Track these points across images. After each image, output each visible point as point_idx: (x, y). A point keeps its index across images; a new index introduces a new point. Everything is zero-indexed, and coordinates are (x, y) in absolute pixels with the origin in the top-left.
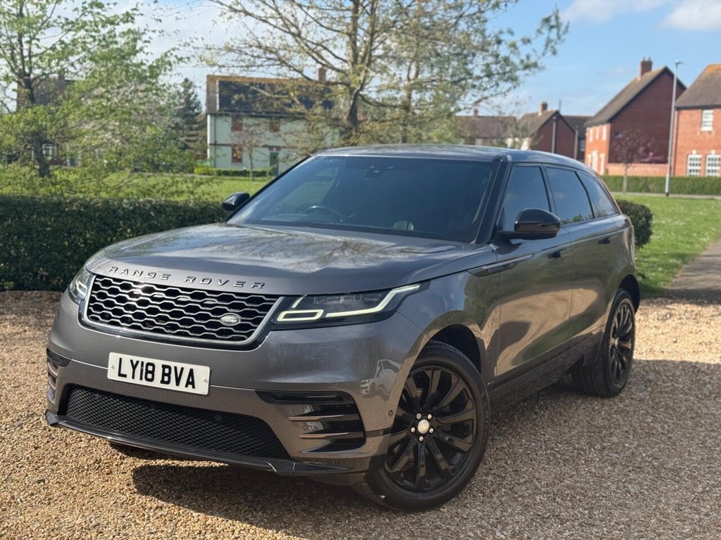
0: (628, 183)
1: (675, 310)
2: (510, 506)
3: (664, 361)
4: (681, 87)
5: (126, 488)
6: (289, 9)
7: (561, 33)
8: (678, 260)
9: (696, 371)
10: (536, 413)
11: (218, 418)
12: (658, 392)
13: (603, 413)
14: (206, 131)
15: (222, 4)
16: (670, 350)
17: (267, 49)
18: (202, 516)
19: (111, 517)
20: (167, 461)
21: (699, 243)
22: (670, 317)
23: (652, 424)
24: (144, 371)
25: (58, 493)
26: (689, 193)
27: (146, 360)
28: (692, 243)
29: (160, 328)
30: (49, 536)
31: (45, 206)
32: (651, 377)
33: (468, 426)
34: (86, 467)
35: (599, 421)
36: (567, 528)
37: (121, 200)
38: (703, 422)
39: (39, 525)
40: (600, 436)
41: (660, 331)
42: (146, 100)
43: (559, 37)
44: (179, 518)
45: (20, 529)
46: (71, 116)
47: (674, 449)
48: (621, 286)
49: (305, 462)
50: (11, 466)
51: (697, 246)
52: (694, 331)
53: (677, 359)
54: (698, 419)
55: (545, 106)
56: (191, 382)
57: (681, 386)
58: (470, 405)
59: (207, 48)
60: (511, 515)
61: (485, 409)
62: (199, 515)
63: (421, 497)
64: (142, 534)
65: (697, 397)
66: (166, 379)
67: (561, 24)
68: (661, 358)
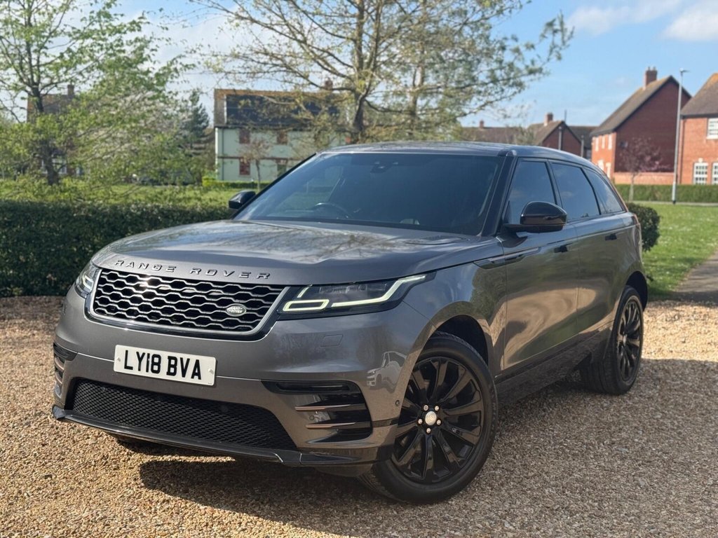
0: (634, 191)
1: (683, 311)
2: (518, 498)
3: (673, 360)
4: (686, 96)
5: (133, 483)
6: (295, 16)
7: (566, 38)
8: (686, 264)
9: (705, 369)
10: (544, 410)
11: (224, 409)
12: (668, 390)
13: (612, 410)
14: (214, 144)
15: (228, 12)
16: (679, 349)
17: (273, 56)
18: (209, 508)
19: (118, 511)
20: (174, 457)
21: (707, 248)
22: (679, 318)
23: (661, 420)
24: (150, 363)
25: (65, 488)
26: (696, 201)
27: (152, 352)
28: (699, 248)
29: (166, 319)
30: (55, 528)
31: (53, 211)
32: (659, 376)
33: (476, 417)
34: (93, 463)
35: (608, 418)
36: (576, 520)
37: (129, 205)
38: (713, 418)
39: (45, 518)
40: (609, 432)
41: (669, 332)
42: (153, 107)
43: (564, 42)
44: (186, 511)
45: (26, 522)
46: (80, 125)
47: (684, 444)
48: (628, 283)
49: (312, 453)
50: (18, 462)
51: (704, 251)
52: (703, 332)
53: (685, 358)
54: (708, 415)
55: (550, 117)
56: (197, 373)
57: (690, 384)
58: (477, 396)
59: (213, 55)
60: (520, 507)
61: (493, 400)
62: (206, 508)
63: (429, 489)
64: (149, 527)
65: (707, 394)
66: (172, 370)
67: (566, 29)
68: (670, 357)
